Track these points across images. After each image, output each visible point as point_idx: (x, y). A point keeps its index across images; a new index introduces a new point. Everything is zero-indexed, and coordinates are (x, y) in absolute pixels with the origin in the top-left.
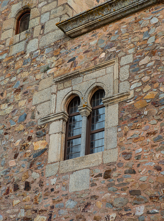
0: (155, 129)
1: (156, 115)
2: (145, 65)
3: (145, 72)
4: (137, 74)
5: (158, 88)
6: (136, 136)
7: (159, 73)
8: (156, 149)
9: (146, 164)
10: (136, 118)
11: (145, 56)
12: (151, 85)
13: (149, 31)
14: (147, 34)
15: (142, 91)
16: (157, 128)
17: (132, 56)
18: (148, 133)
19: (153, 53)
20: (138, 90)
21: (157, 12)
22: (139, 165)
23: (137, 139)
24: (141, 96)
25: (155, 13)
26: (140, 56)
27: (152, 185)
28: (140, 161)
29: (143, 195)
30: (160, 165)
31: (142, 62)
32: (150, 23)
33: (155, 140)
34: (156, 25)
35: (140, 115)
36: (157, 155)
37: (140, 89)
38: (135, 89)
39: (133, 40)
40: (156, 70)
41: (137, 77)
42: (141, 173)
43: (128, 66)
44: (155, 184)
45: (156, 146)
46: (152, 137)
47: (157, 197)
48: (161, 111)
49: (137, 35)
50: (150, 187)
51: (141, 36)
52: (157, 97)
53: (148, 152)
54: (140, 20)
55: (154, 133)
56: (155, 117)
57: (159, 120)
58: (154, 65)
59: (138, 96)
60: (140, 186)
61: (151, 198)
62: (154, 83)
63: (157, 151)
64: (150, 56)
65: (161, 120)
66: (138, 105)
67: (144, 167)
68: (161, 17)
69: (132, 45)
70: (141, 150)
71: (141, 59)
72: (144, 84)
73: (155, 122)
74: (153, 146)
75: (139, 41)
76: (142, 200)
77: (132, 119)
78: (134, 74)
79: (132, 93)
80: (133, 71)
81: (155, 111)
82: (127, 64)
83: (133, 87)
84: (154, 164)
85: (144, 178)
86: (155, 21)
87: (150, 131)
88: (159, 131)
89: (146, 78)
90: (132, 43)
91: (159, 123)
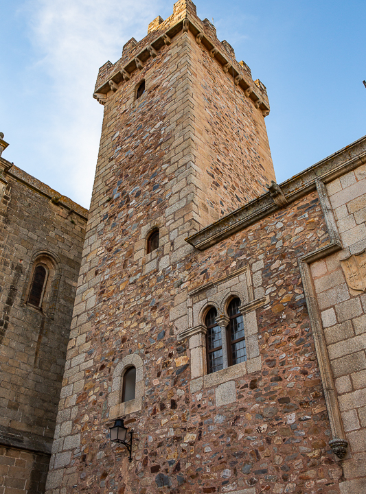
0: (296, 332)
1: (295, 318)
2: (277, 269)
3: (278, 276)
4: (270, 279)
5: (293, 290)
6: (277, 342)
7: (292, 275)
8: (299, 353)
9: (292, 370)
10: (275, 323)
11: (275, 260)
12: (285, 288)
13: (276, 235)
14: (274, 239)
15: (277, 295)
16: (298, 331)
17: (262, 261)
18: (289, 337)
19: (282, 257)
20: (273, 295)
21: (281, 217)
22: (284, 372)
23: (279, 344)
24: (277, 300)
25: (279, 218)
26: (270, 261)
27: (300, 391)
28: (285, 367)
29: (292, 402)
30: (306, 369)
31: (274, 266)
32: (276, 228)
33: (298, 344)
34: (281, 229)
35: (279, 319)
36: (302, 359)
37: (275, 294)
38: (270, 294)
39: (261, 246)
40: (288, 273)
41: (270, 282)
42: (288, 379)
43: (261, 272)
44: (304, 389)
45: (299, 349)
46: (294, 341)
47: (307, 402)
48: (299, 314)
49: (265, 240)
50: (298, 393)
51: (269, 241)
52: (294, 299)
53: (292, 357)
54: (265, 226)
55: (296, 336)
56: (294, 320)
57: (298, 323)
58: (286, 268)
59: (274, 301)
60: (288, 393)
61: (301, 404)
62: (288, 285)
63: (301, 354)
64: (280, 260)
65: (301, 323)
66: (276, 310)
67: (290, 373)
68: (285, 221)
69: (261, 251)
70: (284, 355)
71: (272, 263)
72: (279, 288)
73: (295, 325)
74: (296, 350)
75: (268, 246)
76: (292, 407)
77: (272, 325)
78: (267, 279)
79: (268, 298)
80: (265, 276)
81: (294, 314)
82: (259, 270)
83: (268, 291)
84: (299, 368)
85: (291, 384)
86: (280, 225)
87: (291, 335)
88: (300, 334)
89: (280, 282)
90: (261, 249)
91: (299, 325)
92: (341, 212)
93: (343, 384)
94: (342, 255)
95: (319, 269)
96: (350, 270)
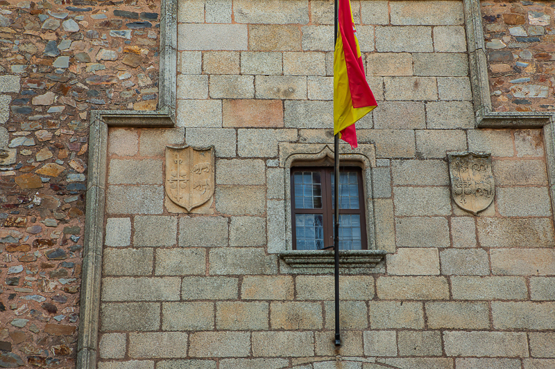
0: (53, 236)
1: (58, 210)
2: (45, 108)
3: (44, 122)
4: (26, 120)
5: (66, 160)
6: (12, 241)
7: (72, 132)
8: (50, 273)
9: (28, 298)
10: (17, 205)
11: (45, 90)
12: (53, 150)
13: (58, 41)
14: (53, 46)
15: (33, 156)
16: (57, 235)
17: (18, 79)
18: (37, 240)
19: (62, 89)
20: (24, 152)
21: (79, 11)
22: (12, 297)
23: (14, 246)
24: (30, 166)
25: (74, 11)
26: (35, 86)
27: (35, 337)
28: (16, 289)
29: (15, 352)
30: (55, 303)
31: (40, 100)
32: (61, 28)
33: (51, 256)
34: (73, 36)
35: (26, 202)
36: (52, 285)
37: (29, 152)
38: (19, 148)
39: (23, 48)
40: (64, 124)
41: (24, 125)
42: (16, 312)
43: (9, 98)
44: (42, 336)
45: (50, 266)
46: (46, 249)
47: (42, 359)
48: (68, 206)
49: (33, 40)
50: (31, 339)
51: (42, 47)
52: (64, 176)
53: (33, 275)
54: (41, 11)
55: (50, 243)
56: (55, 213)
57: (62, 221)
58: (63, 114)
59: (23, 164)
60: (11, 335)
61: (30, 359)
62: (58, 147)
63: (52, 276)
64: (56, 93)
65: (66, 223)
66: (23, 182)
67: (23, 302)
68: (85, 23)
69: (20, 57)
70: (20, 268)
71: (37, 92)
72: (40, 144)
73: (54, 222)
74: (45, 266)
75: (37, 55)
76: (12, 360)
77: (8, 206)
78: (19, 116)
79: (12, 154)
80: (18, 111)
81: (57, 201)
82: (7, 93)
83: (16, 142)
84: (43, 299)
85: (21, 322)
86: (70, 26)
87: (42, 236)
88: (60, 241)
89: (44, 134)
90: (21, 53)
91: (62, 226)
92: (191, 63)
93: (112, 345)
94: (170, 138)
95: (124, 142)
96: (178, 168)
